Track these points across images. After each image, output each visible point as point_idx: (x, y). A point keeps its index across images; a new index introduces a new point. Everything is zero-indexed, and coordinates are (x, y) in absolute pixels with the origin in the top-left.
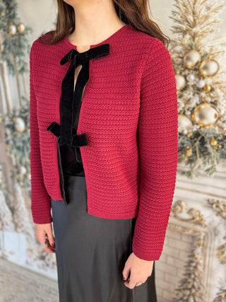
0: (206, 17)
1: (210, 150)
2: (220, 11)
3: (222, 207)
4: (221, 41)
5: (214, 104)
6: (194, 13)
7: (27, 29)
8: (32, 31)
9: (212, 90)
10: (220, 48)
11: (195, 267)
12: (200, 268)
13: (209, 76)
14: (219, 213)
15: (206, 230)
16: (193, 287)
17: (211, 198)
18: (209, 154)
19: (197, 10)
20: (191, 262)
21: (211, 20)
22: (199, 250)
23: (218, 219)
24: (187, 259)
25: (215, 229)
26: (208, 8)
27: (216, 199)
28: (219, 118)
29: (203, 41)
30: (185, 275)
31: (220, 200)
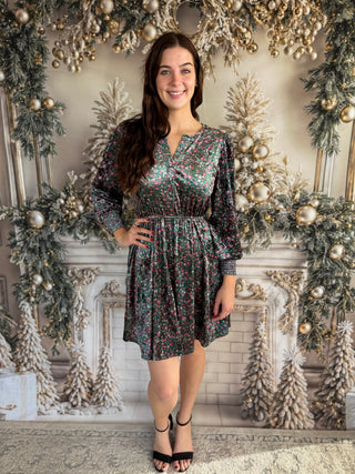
0: (256, 110)
1: (266, 224)
2: (267, 106)
3: (279, 276)
4: (270, 129)
5: (267, 182)
6: (245, 106)
7: (57, 105)
8: (64, 108)
9: (264, 170)
10: (269, 135)
11: (260, 346)
12: (265, 346)
13: (260, 158)
14: (277, 284)
15: (267, 303)
16: (260, 368)
17: (268, 269)
18: (265, 228)
19: (248, 103)
20: (256, 341)
21: (260, 112)
22: (262, 326)
23: (276, 289)
24: (251, 340)
25: (275, 300)
26: (257, 103)
27: (273, 270)
28: (271, 195)
29: (254, 129)
30: (250, 358)
31: (277, 270)
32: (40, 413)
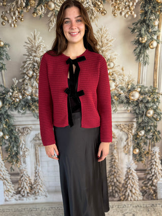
0: (107, 44)
1: (114, 101)
2: (112, 42)
3: (122, 127)
4: (114, 53)
5: (114, 80)
6: (102, 42)
7: (5, 45)
8: (9, 46)
9: (113, 74)
10: (114, 57)
11: (115, 161)
12: (117, 161)
13: (110, 68)
14: (121, 130)
15: (117, 140)
16: (115, 172)
17: (117, 123)
18: (114, 103)
19: (103, 41)
20: (112, 159)
21: (109, 45)
22: (115, 151)
23: (121, 133)
24: (110, 158)
25: (121, 138)
26: (107, 40)
27: (119, 123)
28: (117, 86)
29: (107, 54)
30: (110, 167)
31: (121, 123)
32: (6, 200)
